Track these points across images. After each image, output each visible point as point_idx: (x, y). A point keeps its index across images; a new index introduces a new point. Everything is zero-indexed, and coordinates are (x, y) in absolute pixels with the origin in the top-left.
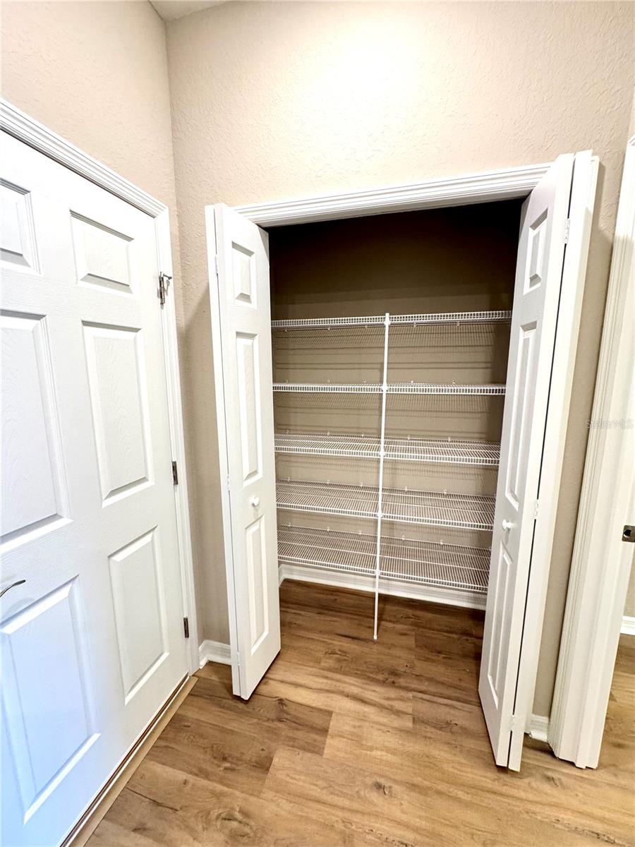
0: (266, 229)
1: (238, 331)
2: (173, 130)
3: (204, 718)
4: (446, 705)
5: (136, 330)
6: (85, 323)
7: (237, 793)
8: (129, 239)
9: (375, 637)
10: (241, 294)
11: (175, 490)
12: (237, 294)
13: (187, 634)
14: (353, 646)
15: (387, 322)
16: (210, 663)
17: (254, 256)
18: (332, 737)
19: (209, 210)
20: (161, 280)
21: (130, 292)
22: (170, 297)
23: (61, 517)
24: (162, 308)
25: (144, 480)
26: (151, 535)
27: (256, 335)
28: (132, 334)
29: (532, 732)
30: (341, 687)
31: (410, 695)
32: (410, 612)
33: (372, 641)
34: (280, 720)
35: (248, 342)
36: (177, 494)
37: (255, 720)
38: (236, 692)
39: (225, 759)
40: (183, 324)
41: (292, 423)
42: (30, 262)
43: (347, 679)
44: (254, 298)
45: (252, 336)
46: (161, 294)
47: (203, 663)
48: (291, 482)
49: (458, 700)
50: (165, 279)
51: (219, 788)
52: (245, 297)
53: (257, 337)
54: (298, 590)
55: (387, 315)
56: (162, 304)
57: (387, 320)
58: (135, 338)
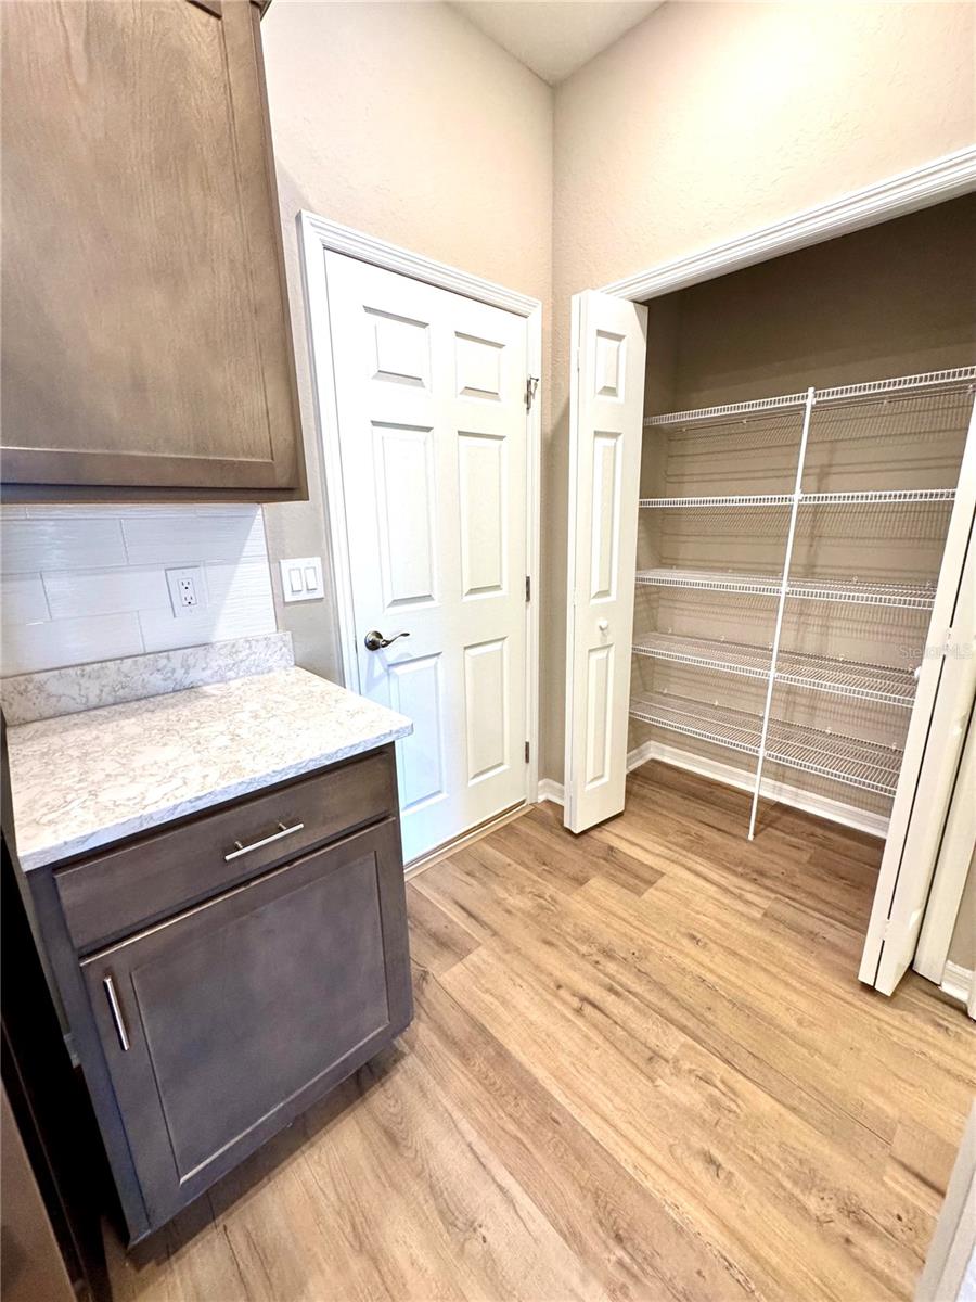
0: (643, 303)
1: (597, 429)
2: (554, 210)
3: (533, 833)
4: (821, 920)
5: (501, 438)
6: (460, 433)
7: (550, 886)
8: (501, 346)
9: (751, 837)
10: (605, 387)
11: (526, 606)
12: (599, 388)
13: (527, 760)
14: (716, 837)
15: (810, 401)
16: (548, 802)
17: (624, 340)
18: (656, 889)
19: (575, 299)
20: (529, 383)
21: (499, 400)
22: (536, 402)
23: (433, 599)
24: (528, 413)
25: (497, 587)
26: (500, 643)
27: (620, 434)
28: (498, 442)
29: (943, 984)
30: (684, 861)
31: (773, 896)
32: (819, 831)
33: (746, 840)
34: (605, 859)
35: (610, 442)
36: (529, 611)
37: (581, 852)
38: (566, 825)
39: (544, 864)
40: (549, 429)
41: (680, 556)
42: (425, 384)
43: (696, 858)
44: (621, 391)
45: (615, 435)
46: (527, 399)
47: (541, 798)
48: (672, 634)
49: (842, 922)
50: (533, 382)
51: (536, 878)
52: (610, 391)
53: (621, 438)
54: (665, 772)
55: (811, 390)
56: (528, 409)
57: (810, 398)
58: (500, 447)
